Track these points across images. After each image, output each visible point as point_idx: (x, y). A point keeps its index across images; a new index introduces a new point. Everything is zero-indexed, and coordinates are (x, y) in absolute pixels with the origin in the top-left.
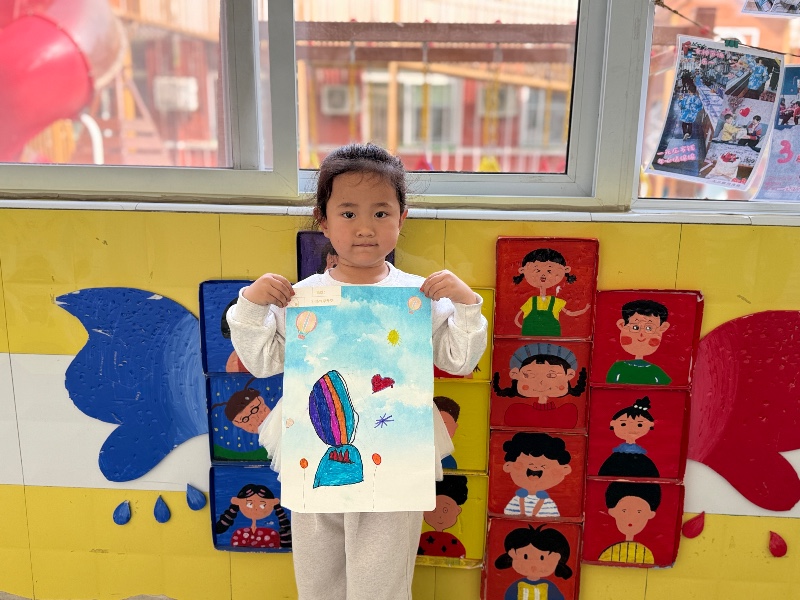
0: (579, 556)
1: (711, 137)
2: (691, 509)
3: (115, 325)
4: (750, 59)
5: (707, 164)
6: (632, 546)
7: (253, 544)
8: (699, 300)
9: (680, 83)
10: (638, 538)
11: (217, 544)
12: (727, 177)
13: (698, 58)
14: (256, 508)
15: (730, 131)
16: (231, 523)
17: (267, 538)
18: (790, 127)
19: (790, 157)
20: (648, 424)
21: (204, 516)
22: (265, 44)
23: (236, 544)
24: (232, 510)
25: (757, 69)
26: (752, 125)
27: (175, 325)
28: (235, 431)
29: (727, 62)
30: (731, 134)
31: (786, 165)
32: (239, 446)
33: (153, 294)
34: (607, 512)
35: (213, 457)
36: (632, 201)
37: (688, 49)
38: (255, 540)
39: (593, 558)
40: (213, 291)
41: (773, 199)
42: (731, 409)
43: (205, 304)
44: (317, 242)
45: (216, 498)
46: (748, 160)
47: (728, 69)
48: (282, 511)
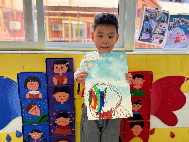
0: (124, 141)
1: (153, 33)
2: (151, 127)
4: (161, 13)
5: (152, 39)
6: (137, 138)
8: (152, 74)
9: (145, 19)
12: (157, 42)
13: (149, 12)
14: (36, 136)
16: (29, 140)
18: (172, 30)
19: (172, 37)
20: (140, 106)
21: (21, 139)
24: (29, 137)
25: (163, 15)
27: (11, 85)
28: (29, 115)
29: (156, 14)
30: (158, 32)
31: (171, 39)
33: (4, 77)
34: (131, 130)
36: (134, 49)
37: (147, 10)
40: (21, 76)
41: (168, 48)
42: (160, 101)
43: (19, 79)
44: (51, 61)
45: (24, 134)
46: (162, 38)
47: (156, 15)
48: (43, 136)
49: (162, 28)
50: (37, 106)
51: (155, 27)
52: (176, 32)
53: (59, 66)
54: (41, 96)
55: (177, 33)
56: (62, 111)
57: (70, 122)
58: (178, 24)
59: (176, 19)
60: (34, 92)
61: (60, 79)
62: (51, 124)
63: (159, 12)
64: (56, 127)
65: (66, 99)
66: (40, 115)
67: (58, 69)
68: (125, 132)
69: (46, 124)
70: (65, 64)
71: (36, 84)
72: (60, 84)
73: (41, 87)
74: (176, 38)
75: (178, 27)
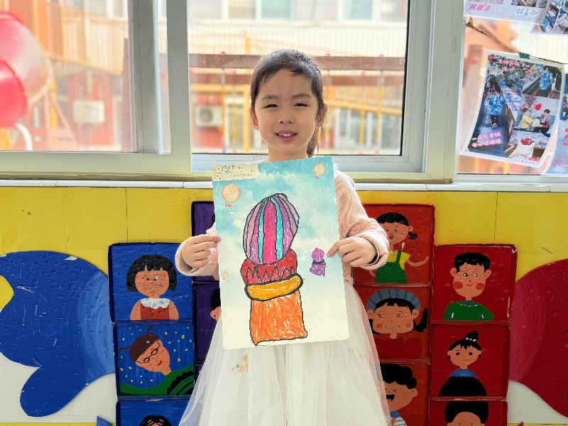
1: (513, 126)
2: (512, 421)
3: (37, 282)
4: (539, 67)
5: (510, 146)
8: (513, 252)
9: (488, 85)
12: (525, 156)
13: (501, 66)
15: (528, 121)
20: (476, 353)
26: (543, 117)
27: (88, 280)
28: (137, 370)
29: (522, 70)
30: (528, 124)
32: (141, 382)
33: (69, 256)
34: (446, 425)
35: (119, 393)
36: (454, 176)
40: (120, 252)
42: (541, 338)
43: (113, 263)
44: (208, 210)
46: (540, 143)
47: (523, 75)
49: (541, 112)
50: (161, 344)
51: (518, 109)
60: (154, 302)
63: (533, 64)
66: (170, 371)
73: (175, 285)
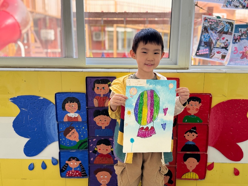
0: (175, 177)
1: (213, 46)
2: (210, 161)
3: (28, 107)
4: (224, 22)
5: (212, 54)
6: (192, 173)
7: (73, 175)
8: (211, 96)
9: (203, 30)
10: (193, 171)
11: (62, 176)
12: (218, 58)
13: (209, 22)
14: (74, 164)
15: (219, 44)
16: (66, 169)
17: (77, 174)
18: (237, 43)
19: (237, 52)
20: (196, 135)
21: (58, 166)
22: (75, 19)
23: (68, 176)
24: (66, 165)
26: (225, 42)
27: (48, 106)
28: (67, 140)
29: (217, 23)
31: (236, 55)
32: (68, 145)
33: (40, 97)
34: (184, 163)
36: (189, 66)
37: (205, 19)
38: (73, 174)
39: (180, 177)
40: (59, 96)
41: (232, 65)
42: (221, 130)
43: (57, 100)
44: (92, 80)
45: (61, 161)
46: (224, 53)
47: (218, 25)
48: (82, 165)
50: (76, 131)
51: (215, 39)
52: (243, 46)
53: (101, 86)
54: (80, 119)
55: (245, 47)
56: (103, 137)
57: (111, 149)
58: (246, 35)
59: (243, 30)
60: (72, 115)
61: (101, 101)
62: (91, 152)
63: (222, 21)
64: (96, 155)
65: (108, 123)
66: (79, 140)
67: (99, 89)
68: (177, 165)
69: (86, 152)
70: (107, 83)
71: (75, 105)
72: (101, 106)
73: (80, 109)
74: (243, 53)
75: (245, 40)
